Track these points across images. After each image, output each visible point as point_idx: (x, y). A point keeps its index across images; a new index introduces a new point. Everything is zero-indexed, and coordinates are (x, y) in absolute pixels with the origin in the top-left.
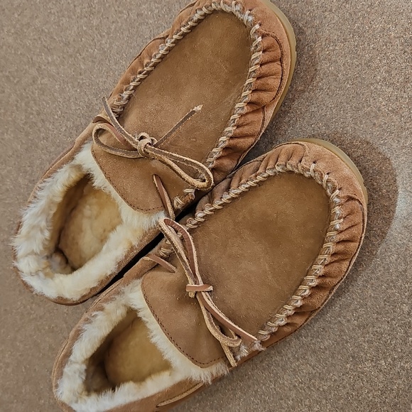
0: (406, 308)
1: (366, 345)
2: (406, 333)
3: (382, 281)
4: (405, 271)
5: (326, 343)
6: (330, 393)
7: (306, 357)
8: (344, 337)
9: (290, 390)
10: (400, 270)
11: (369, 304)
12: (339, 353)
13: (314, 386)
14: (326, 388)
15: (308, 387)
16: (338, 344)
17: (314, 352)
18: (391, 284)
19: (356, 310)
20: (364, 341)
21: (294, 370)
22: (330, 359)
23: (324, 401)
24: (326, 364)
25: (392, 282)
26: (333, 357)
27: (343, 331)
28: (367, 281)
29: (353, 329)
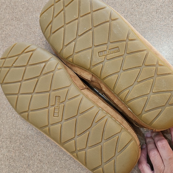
0: (56, 169)
1: (36, 166)
3: (59, 156)
4: (67, 160)
5: (26, 154)
6: (12, 167)
7: (16, 151)
8: (33, 158)
9: (2, 154)
10: (66, 159)
11: (49, 158)
12: (26, 160)
13: (9, 161)
14: (12, 165)
15: (8, 159)
16: (29, 158)
17: (20, 152)
18: (60, 159)
19: (44, 155)
20: (36, 165)
21: (9, 151)
22: (22, 159)
23: (7, 167)
24: (20, 159)
25: (61, 159)
26: (23, 159)
27: (34, 156)
28: (55, 152)
29: (37, 159)
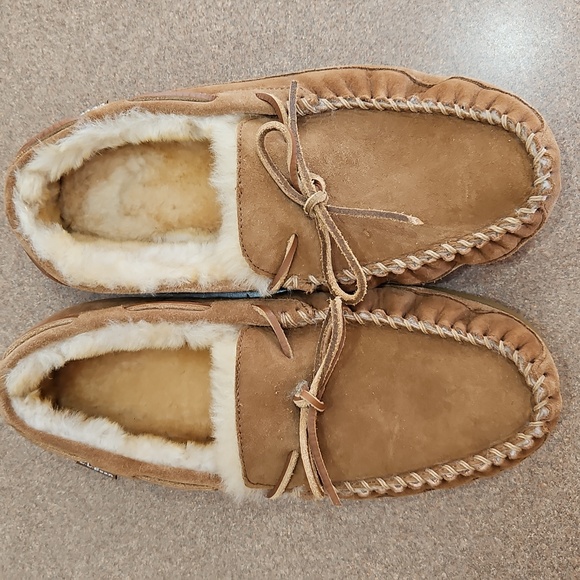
2: (445, 566)
